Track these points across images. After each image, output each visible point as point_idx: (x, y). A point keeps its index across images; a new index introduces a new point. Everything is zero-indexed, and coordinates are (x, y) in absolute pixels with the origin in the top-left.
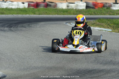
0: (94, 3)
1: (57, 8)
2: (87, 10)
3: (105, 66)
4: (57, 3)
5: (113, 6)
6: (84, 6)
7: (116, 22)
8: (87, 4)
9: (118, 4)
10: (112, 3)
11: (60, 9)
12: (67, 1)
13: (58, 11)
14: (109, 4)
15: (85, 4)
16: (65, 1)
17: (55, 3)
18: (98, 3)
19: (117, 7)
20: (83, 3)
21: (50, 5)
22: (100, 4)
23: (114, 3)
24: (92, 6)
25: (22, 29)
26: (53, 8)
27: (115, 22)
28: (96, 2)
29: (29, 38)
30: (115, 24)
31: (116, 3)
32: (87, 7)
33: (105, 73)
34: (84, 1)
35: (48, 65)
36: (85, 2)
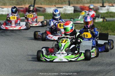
0: (82, 7)
1: (46, 13)
2: (75, 14)
3: (94, 68)
4: (46, 8)
5: (100, 9)
6: (72, 10)
7: (104, 25)
8: (74, 8)
9: (105, 7)
10: (99, 7)
11: (49, 14)
12: (55, 6)
13: (46, 16)
14: (97, 8)
15: (73, 8)
16: (53, 6)
17: (44, 8)
18: (86, 7)
19: (104, 10)
20: (71, 7)
21: (39, 11)
22: (87, 8)
23: (101, 7)
24: (79, 10)
25: (12, 34)
26: (42, 13)
27: (102, 25)
28: (84, 6)
29: (19, 42)
30: (102, 26)
31: (103, 6)
32: (75, 11)
33: (93, 74)
34: (71, 5)
35: (38, 68)
36: (73, 6)
